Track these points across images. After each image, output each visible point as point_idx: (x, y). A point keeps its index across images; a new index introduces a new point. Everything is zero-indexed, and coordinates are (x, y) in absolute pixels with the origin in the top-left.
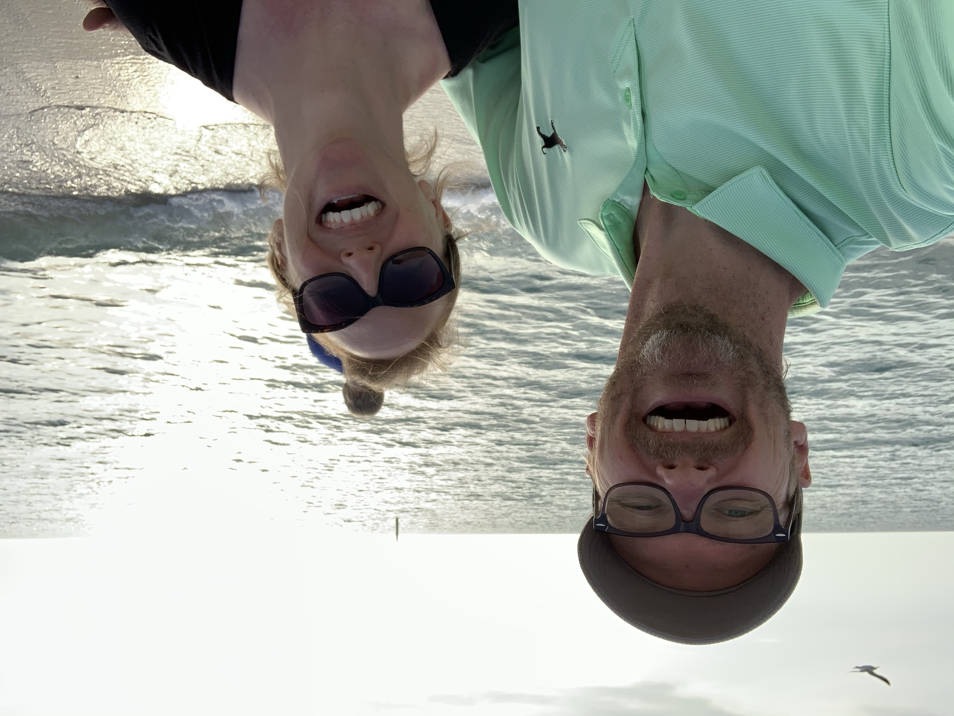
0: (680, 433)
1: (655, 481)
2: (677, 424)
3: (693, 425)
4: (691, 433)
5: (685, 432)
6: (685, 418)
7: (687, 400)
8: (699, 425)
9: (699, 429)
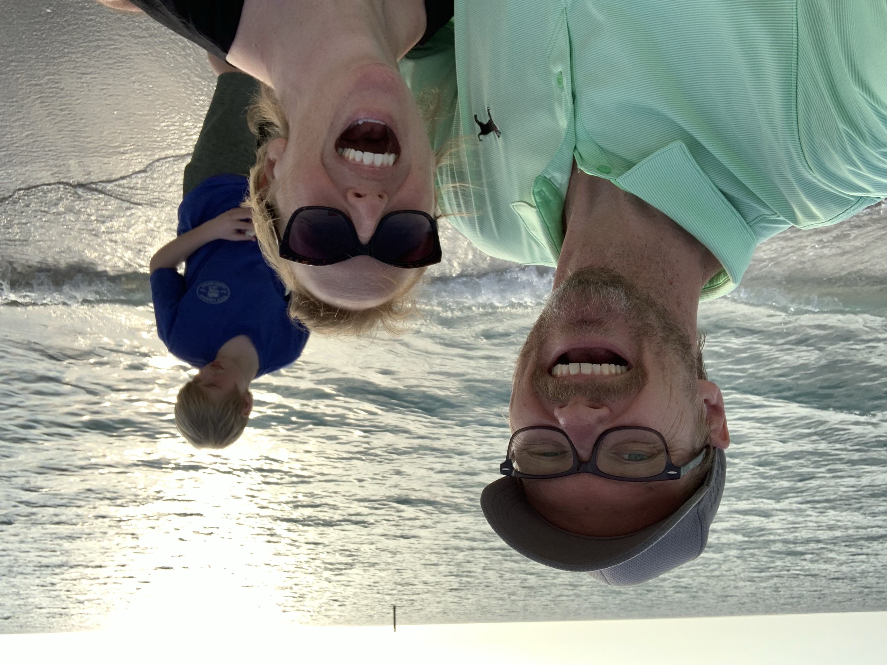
0: (575, 376)
1: (553, 424)
2: (573, 368)
3: (587, 368)
4: (585, 375)
5: (580, 375)
6: (580, 362)
7: (582, 346)
8: (592, 368)
9: (592, 372)
